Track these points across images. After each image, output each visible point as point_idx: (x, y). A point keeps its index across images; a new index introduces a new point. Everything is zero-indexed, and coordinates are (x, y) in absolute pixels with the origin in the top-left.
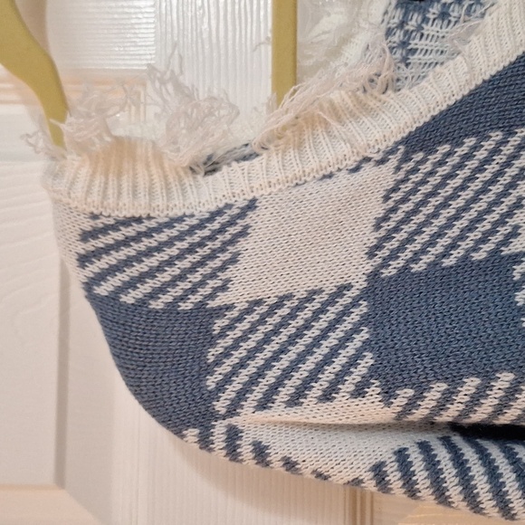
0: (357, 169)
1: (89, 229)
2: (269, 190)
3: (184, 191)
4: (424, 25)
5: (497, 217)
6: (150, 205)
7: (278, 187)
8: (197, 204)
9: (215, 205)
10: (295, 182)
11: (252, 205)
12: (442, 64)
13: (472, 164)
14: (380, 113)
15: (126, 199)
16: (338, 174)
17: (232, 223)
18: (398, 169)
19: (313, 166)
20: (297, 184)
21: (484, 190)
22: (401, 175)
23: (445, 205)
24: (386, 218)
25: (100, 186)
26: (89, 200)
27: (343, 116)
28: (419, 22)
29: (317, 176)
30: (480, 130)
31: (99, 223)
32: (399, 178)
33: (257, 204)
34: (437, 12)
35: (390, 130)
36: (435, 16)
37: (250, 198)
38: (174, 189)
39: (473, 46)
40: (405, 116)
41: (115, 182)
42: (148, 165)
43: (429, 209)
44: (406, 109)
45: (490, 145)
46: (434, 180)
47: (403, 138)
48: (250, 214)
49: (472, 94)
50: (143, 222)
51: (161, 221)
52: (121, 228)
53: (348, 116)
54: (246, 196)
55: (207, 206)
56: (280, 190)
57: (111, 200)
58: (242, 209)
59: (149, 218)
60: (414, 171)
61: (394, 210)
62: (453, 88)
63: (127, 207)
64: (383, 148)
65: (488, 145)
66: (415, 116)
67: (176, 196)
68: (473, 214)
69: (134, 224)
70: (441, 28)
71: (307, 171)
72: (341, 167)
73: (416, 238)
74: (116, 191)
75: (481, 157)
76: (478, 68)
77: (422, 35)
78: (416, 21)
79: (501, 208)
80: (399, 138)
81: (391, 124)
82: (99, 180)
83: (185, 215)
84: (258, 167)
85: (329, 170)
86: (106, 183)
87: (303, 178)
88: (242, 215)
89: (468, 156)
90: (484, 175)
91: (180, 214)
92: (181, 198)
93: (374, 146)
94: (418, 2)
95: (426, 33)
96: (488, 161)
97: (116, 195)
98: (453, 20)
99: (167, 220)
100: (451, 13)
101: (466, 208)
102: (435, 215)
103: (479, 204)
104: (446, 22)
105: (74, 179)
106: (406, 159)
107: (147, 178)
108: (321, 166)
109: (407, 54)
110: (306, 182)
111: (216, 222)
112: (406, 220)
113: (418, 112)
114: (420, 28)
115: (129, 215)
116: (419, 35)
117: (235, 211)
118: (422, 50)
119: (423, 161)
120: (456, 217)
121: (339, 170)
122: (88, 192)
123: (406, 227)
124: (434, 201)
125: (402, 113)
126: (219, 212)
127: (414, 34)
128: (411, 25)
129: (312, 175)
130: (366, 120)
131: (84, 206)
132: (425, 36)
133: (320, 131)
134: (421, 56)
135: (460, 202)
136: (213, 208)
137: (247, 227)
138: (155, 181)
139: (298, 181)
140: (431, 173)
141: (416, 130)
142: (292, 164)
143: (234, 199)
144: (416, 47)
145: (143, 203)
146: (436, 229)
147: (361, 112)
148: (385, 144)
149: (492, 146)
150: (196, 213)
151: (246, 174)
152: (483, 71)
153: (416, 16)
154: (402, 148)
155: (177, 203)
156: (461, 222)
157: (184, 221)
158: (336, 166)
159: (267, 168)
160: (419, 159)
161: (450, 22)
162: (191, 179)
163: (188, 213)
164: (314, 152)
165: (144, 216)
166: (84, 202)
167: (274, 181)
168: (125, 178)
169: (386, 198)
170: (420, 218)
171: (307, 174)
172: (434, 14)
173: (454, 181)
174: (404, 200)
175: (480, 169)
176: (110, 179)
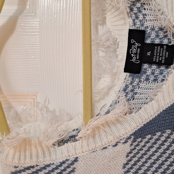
0: (116, 145)
1: (14, 171)
2: (83, 154)
3: (50, 153)
4: (140, 83)
5: (169, 163)
6: (37, 161)
7: (86, 153)
8: (55, 159)
9: (62, 159)
10: (92, 151)
11: (76, 160)
12: (147, 103)
13: (159, 142)
14: (124, 123)
15: (28, 160)
16: (109, 147)
17: (68, 167)
18: (132, 145)
19: (99, 145)
20: (93, 151)
21: (164, 153)
22: (133, 147)
23: (149, 158)
24: (127, 164)
25: (18, 156)
26: (14, 162)
27: (110, 124)
28: (138, 82)
29: (101, 148)
30: (162, 129)
31: (18, 169)
32: (132, 148)
33: (78, 160)
34: (144, 78)
35: (128, 130)
36: (144, 80)
37: (75, 157)
38: (46, 153)
39: (159, 97)
40: (133, 124)
41: (24, 154)
42: (36, 147)
43: (143, 160)
44: (134, 122)
45: (166, 135)
46: (145, 149)
47: (133, 133)
48: (76, 163)
49: (159, 115)
50: (34, 168)
51: (41, 167)
52: (26, 170)
53: (112, 124)
54: (74, 156)
55: (59, 160)
56: (87, 154)
57: (22, 161)
58: (72, 161)
59: (37, 166)
60: (138, 145)
61: (130, 160)
62: (152, 113)
63: (28, 162)
64: (126, 137)
65: (165, 135)
66: (138, 125)
67: (47, 156)
68: (160, 162)
69: (31, 169)
70: (146, 84)
71: (97, 146)
72: (110, 145)
73: (139, 171)
74: (24, 157)
75: (163, 140)
76: (161, 105)
77: (139, 87)
78: (137, 82)
79: (171, 159)
80: (132, 133)
81: (128, 128)
82: (17, 154)
83: (50, 164)
84: (78, 145)
85: (105, 146)
86: (20, 154)
87: (96, 149)
88: (72, 164)
89: (158, 139)
90: (164, 146)
91: (49, 163)
92: (49, 156)
93: (122, 137)
94: (137, 74)
95: (140, 86)
96: (165, 141)
97: (24, 159)
98: (151, 81)
99: (44, 166)
100: (150, 79)
101: (157, 160)
102: (146, 162)
103: (162, 158)
104: (148, 82)
105: (8, 154)
106: (134, 141)
107: (36, 151)
108: (102, 145)
109: (134, 94)
110: (97, 150)
111: (63, 166)
112: (135, 164)
113: (138, 123)
114: (138, 84)
115: (29, 166)
116: (138, 87)
117: (70, 162)
118: (139, 93)
119: (141, 141)
120: (154, 163)
121: (109, 145)
122: (13, 158)
123: (135, 167)
124: (146, 157)
125: (132, 123)
126: (64, 162)
127: (136, 86)
128: (135, 83)
129: (99, 148)
130: (119, 126)
131: (12, 164)
132: (140, 87)
133: (102, 130)
134: (139, 95)
135: (155, 157)
136: (61, 161)
137: (74, 168)
138: (39, 151)
139: (93, 150)
140: (144, 146)
141: (138, 130)
142: (91, 143)
143: (69, 157)
144: (137, 92)
145: (34, 160)
146: (146, 168)
147: (117, 122)
148: (126, 135)
149: (167, 136)
150: (55, 163)
151: (74, 148)
152: (163, 106)
153: (136, 79)
154: (133, 137)
155: (48, 159)
156: (156, 165)
157: (50, 166)
158: (108, 144)
159: (82, 145)
160: (139, 141)
161: (149, 82)
162: (53, 148)
163: (52, 163)
164: (99, 139)
165: (35, 165)
166: (12, 162)
167: (84, 151)
168: (27, 152)
169: (127, 156)
170: (140, 163)
171: (97, 147)
172: (143, 79)
173: (153, 149)
174: (134, 157)
175: (162, 144)
176: (22, 153)
